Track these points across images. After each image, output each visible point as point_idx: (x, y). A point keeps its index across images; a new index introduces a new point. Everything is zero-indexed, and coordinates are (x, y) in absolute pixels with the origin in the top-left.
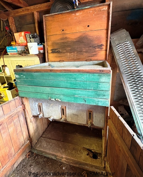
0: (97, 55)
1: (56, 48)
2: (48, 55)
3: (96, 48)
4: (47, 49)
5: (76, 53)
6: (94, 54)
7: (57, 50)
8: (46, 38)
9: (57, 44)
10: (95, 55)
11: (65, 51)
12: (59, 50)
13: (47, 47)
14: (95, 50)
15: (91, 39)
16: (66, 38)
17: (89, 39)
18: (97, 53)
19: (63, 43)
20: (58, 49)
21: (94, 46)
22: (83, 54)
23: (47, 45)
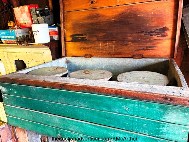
0: (154, 48)
1: (79, 33)
2: (65, 44)
3: (153, 33)
4: (64, 34)
5: (114, 42)
6: (149, 44)
7: (82, 37)
8: (63, 15)
9: (82, 26)
10: (150, 47)
11: (95, 39)
12: (84, 36)
13: (64, 31)
14: (151, 38)
15: (143, 17)
16: (97, 16)
17: (140, 17)
18: (154, 44)
19: (91, 24)
20: (82, 35)
21: (149, 31)
22: (127, 45)
23: (64, 28)
